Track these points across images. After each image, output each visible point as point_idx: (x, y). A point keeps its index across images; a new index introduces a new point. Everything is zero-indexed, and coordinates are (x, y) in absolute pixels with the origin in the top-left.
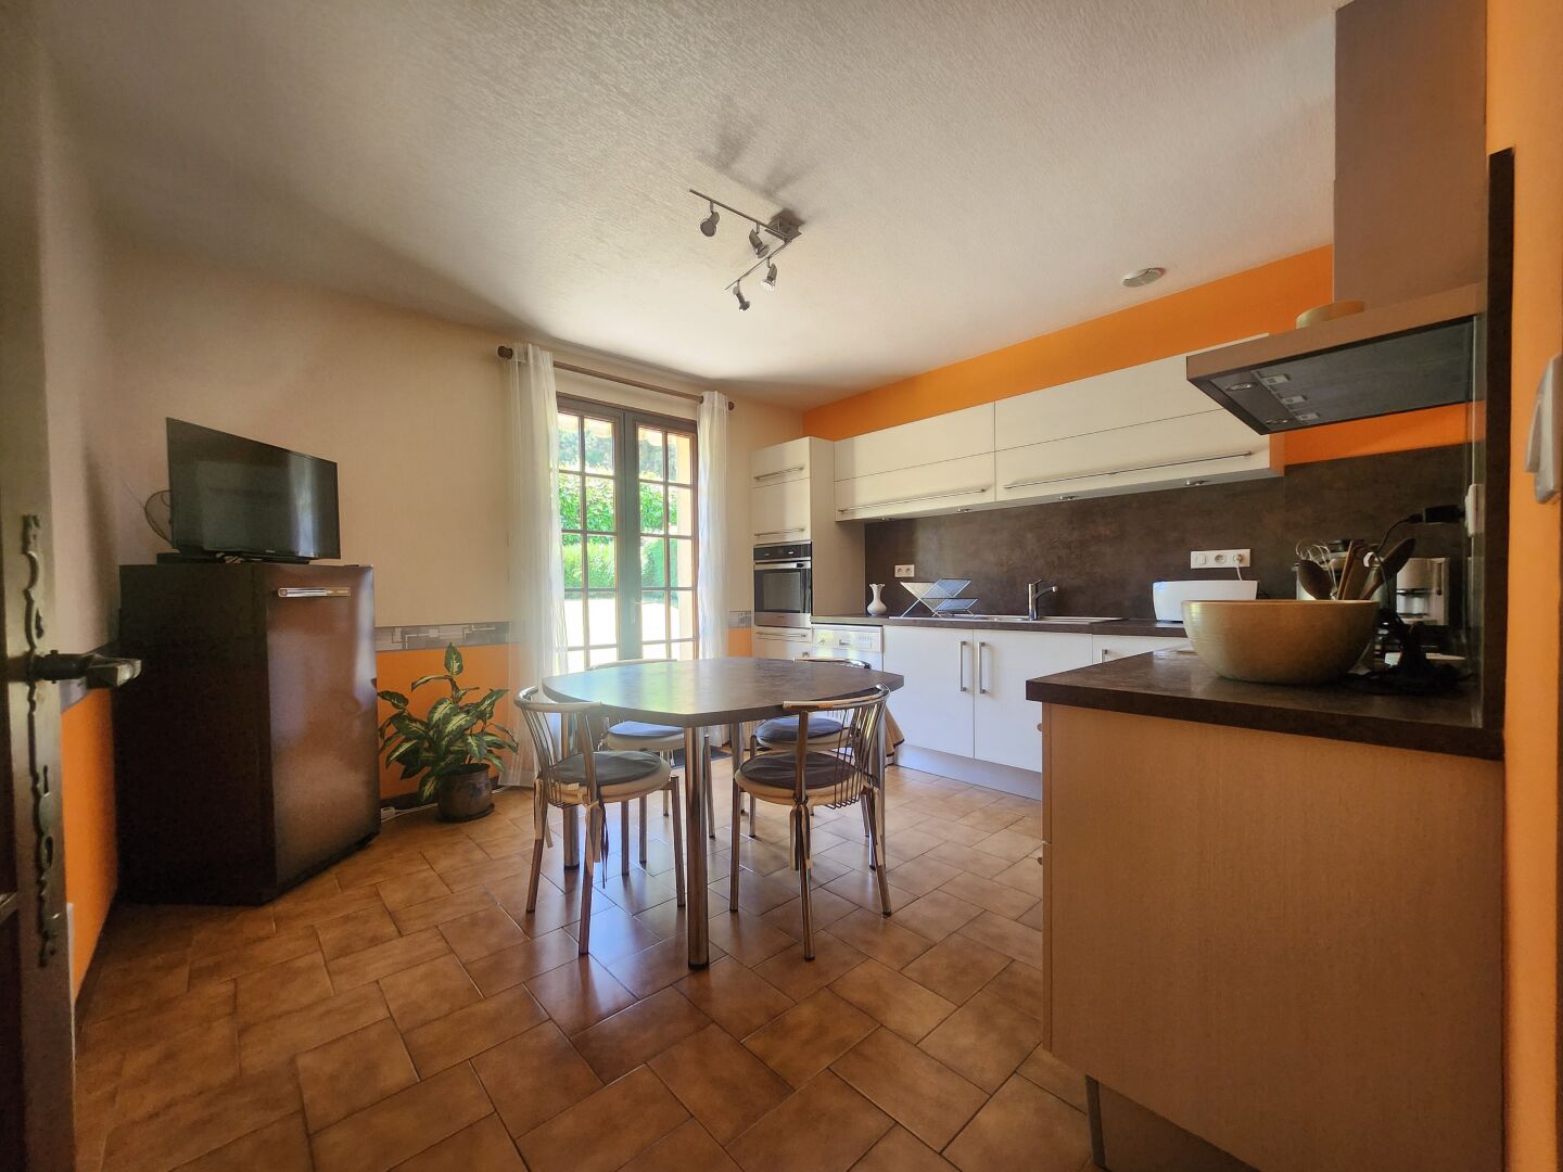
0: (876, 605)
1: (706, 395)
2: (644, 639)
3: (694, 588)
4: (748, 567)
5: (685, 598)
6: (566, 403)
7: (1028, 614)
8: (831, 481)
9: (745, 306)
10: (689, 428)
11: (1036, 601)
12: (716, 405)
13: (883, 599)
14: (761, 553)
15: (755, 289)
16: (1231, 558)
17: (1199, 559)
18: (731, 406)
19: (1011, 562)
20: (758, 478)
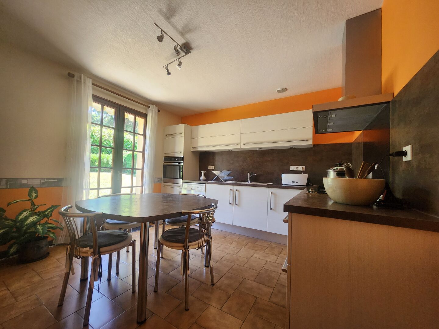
0: (203, 177)
1: (151, 106)
2: (122, 186)
3: (142, 169)
4: (162, 163)
5: (138, 173)
6: (96, 99)
7: (248, 182)
8: (190, 138)
9: (169, 74)
10: (144, 116)
11: (250, 178)
12: (154, 109)
13: (205, 175)
14: (166, 159)
15: (173, 68)
16: (301, 168)
17: (292, 168)
18: (159, 111)
19: (243, 166)
20: (166, 135)
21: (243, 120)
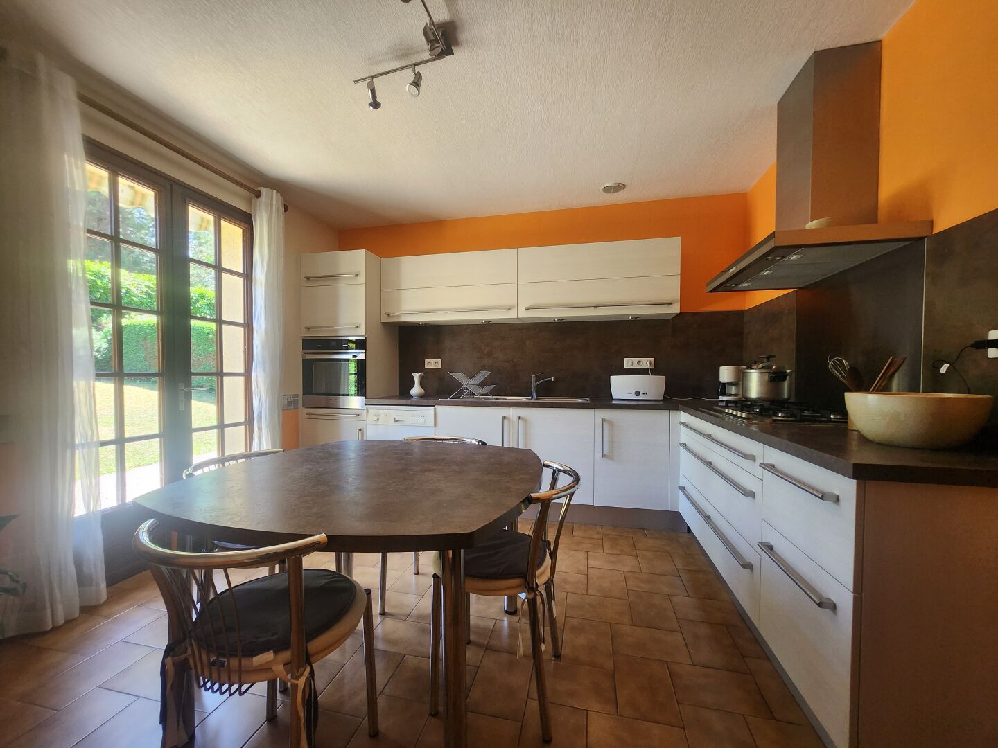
0: (416, 390)
1: (264, 191)
3: (248, 374)
4: (298, 354)
5: (233, 387)
6: (98, 152)
7: (530, 395)
8: (379, 289)
9: (375, 104)
10: (245, 220)
11: (536, 387)
12: (274, 202)
13: (422, 385)
14: (311, 344)
16: (646, 363)
17: (629, 363)
18: (286, 209)
19: (515, 360)
20: (308, 278)
21: (520, 250)
